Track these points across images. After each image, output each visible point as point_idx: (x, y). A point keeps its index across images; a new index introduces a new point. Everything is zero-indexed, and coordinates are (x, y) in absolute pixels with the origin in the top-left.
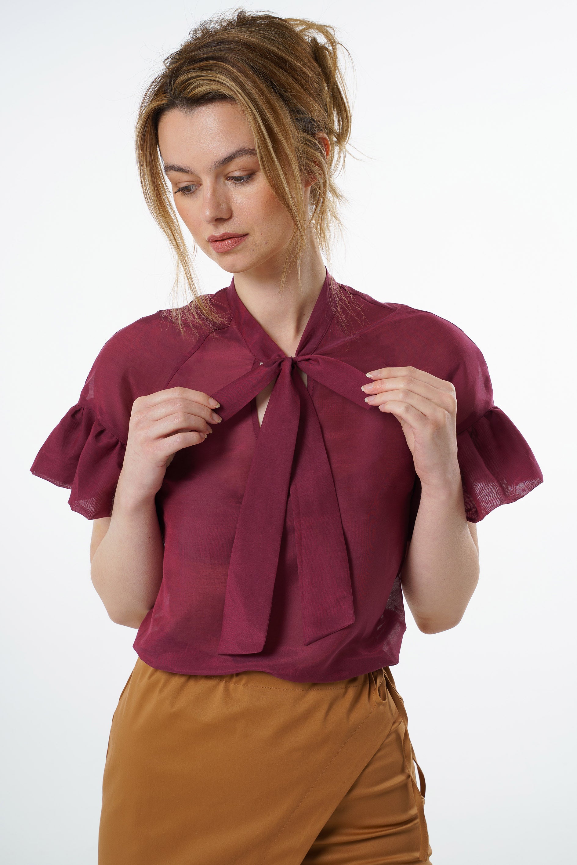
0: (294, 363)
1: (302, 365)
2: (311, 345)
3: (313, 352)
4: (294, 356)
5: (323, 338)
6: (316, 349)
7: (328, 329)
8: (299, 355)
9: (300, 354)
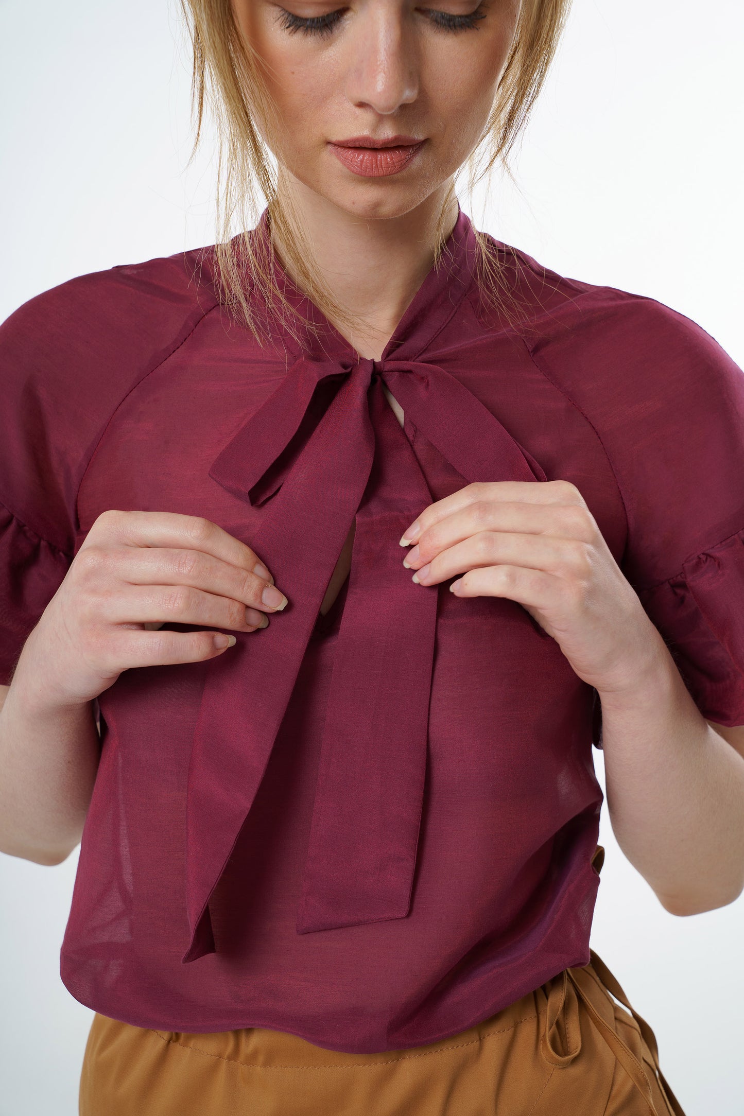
0: (377, 373)
1: (393, 380)
2: (417, 341)
3: (418, 356)
4: (378, 359)
5: (443, 329)
6: (425, 350)
7: (453, 316)
8: (389, 358)
9: (391, 357)
